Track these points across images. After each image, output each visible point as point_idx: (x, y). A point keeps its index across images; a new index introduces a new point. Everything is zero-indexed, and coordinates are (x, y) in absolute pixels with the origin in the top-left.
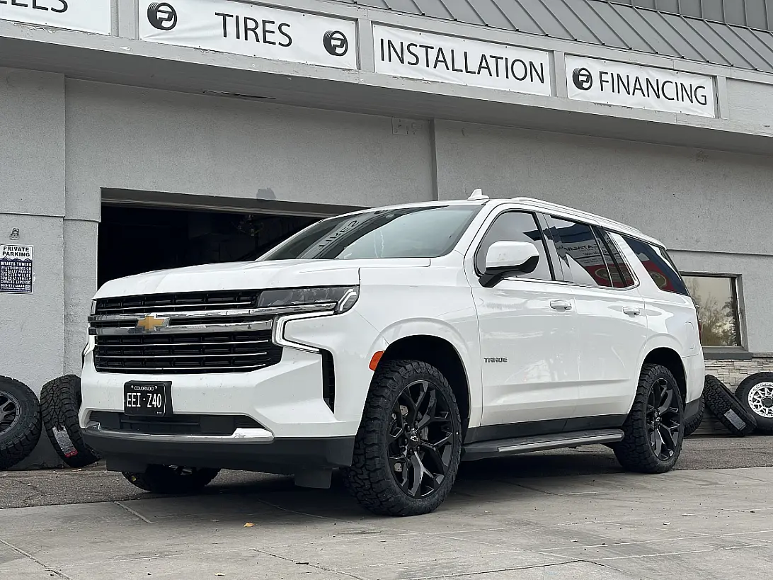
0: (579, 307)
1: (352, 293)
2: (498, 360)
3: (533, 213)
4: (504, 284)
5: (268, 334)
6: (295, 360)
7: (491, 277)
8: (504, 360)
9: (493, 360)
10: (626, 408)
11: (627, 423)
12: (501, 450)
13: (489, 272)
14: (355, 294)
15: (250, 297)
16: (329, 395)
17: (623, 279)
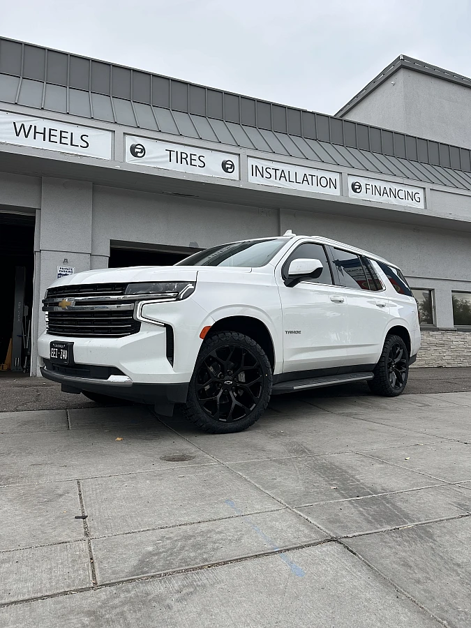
0: (348, 301)
1: (190, 286)
2: (295, 332)
3: (323, 245)
4: (300, 285)
5: (131, 313)
6: (148, 331)
7: (292, 281)
8: (299, 332)
9: (291, 332)
10: (375, 360)
11: (376, 369)
12: (295, 388)
13: (291, 277)
14: (193, 287)
15: (121, 287)
16: (170, 355)
17: (376, 286)
